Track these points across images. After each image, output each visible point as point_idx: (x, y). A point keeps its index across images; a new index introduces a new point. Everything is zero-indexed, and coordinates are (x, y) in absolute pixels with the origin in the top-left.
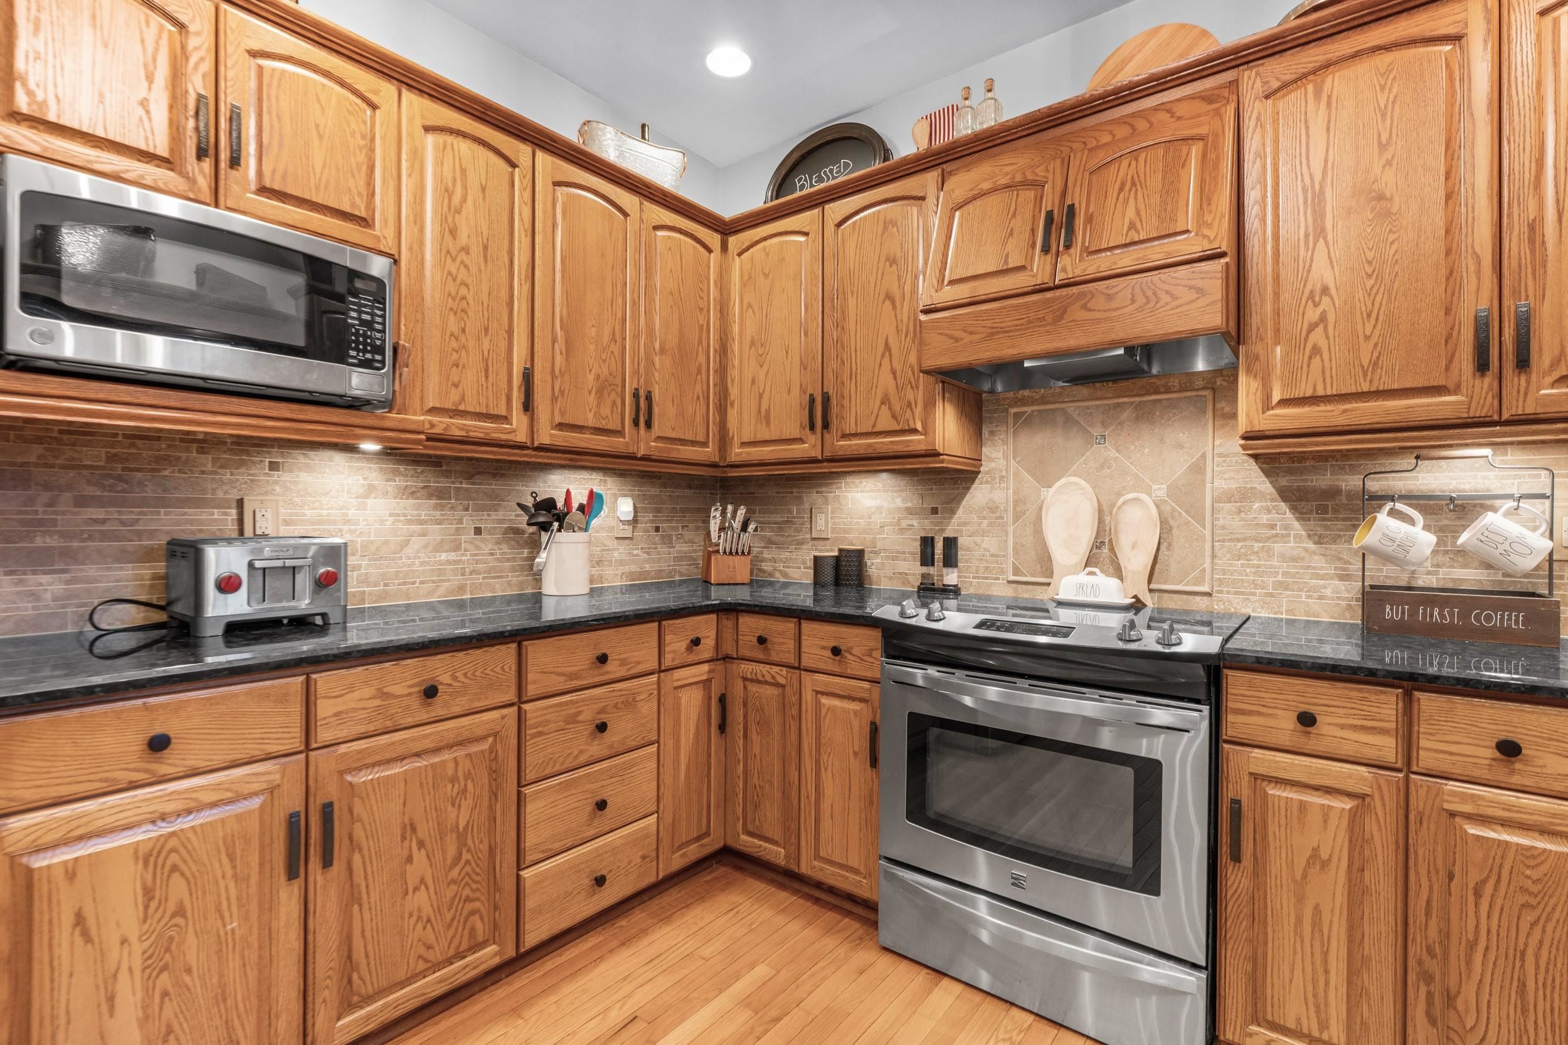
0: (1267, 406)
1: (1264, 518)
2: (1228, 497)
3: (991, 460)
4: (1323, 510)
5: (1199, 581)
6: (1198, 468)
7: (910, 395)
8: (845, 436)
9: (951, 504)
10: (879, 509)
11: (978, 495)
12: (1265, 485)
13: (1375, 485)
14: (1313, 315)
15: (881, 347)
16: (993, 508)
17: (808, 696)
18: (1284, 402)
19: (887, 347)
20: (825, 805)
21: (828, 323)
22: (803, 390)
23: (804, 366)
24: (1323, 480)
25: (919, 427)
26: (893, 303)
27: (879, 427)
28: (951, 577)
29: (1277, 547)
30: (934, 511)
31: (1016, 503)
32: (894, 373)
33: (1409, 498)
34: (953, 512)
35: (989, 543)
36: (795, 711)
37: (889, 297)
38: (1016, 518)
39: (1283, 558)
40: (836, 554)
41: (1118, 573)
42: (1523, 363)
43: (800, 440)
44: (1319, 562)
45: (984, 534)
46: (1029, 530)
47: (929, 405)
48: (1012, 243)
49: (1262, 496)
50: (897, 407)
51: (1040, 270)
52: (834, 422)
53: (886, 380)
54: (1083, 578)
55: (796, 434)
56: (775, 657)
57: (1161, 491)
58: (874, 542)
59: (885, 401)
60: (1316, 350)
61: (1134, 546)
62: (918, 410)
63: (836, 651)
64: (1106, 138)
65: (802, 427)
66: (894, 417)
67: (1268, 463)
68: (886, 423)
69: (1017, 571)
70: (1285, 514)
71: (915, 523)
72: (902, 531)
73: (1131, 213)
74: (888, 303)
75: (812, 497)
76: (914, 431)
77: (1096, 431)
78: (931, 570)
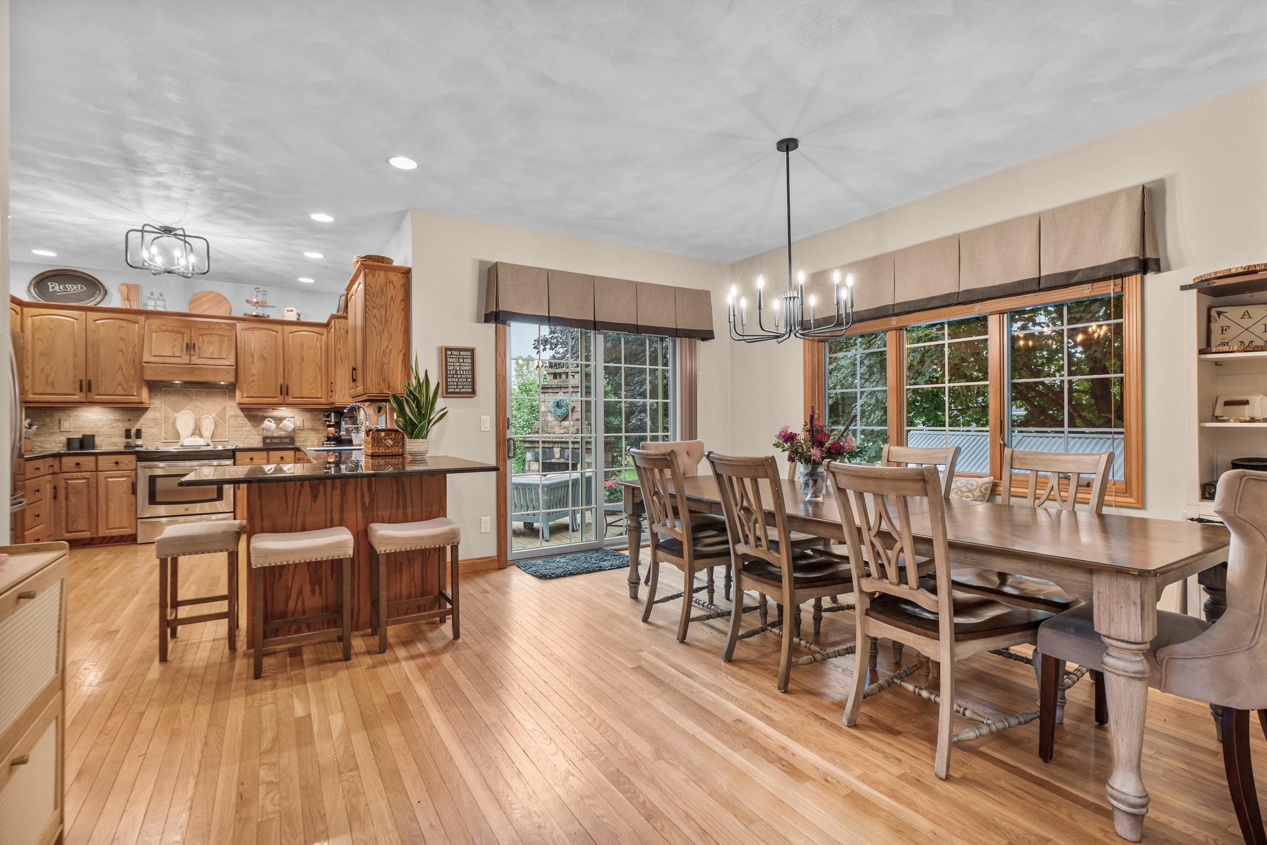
0: (243, 397)
1: (241, 422)
2: (232, 416)
3: (154, 404)
4: (254, 420)
5: (225, 438)
6: (224, 409)
7: (132, 384)
8: (98, 395)
9: (138, 418)
10: (101, 420)
11: (149, 415)
12: (241, 414)
13: (265, 414)
14: (252, 379)
15: (118, 367)
16: (156, 419)
17: (101, 480)
18: (247, 397)
19: (120, 367)
20: (111, 512)
21: (90, 355)
22: (75, 376)
23: (75, 367)
24: (254, 413)
25: (135, 394)
26: (123, 353)
27: (117, 393)
28: (139, 442)
29: (244, 428)
30: (130, 420)
31: (165, 418)
32: (124, 376)
33: (271, 417)
34: (138, 420)
35: (154, 430)
36: (95, 485)
37: (121, 351)
38: (165, 422)
39: (246, 431)
40: (81, 437)
41: (201, 436)
42: (287, 394)
43: (74, 395)
44: (254, 432)
45: (152, 427)
46: (170, 426)
47: (139, 388)
48: (175, 349)
49: (240, 416)
50: (125, 386)
51: (186, 359)
52: (93, 389)
53: (120, 377)
54: (192, 439)
55: (71, 392)
56: (83, 469)
57: (214, 415)
58: (98, 432)
59: (120, 384)
60: (253, 387)
61: (207, 429)
62: (135, 389)
63: (117, 463)
64: (202, 326)
65: (75, 390)
66: (124, 390)
67: (243, 410)
68: (120, 391)
69: (166, 439)
70: (246, 421)
71: (120, 424)
72: (113, 427)
73: (211, 350)
74: (121, 354)
75: (61, 415)
76: (134, 395)
77: (194, 398)
78: (129, 440)
